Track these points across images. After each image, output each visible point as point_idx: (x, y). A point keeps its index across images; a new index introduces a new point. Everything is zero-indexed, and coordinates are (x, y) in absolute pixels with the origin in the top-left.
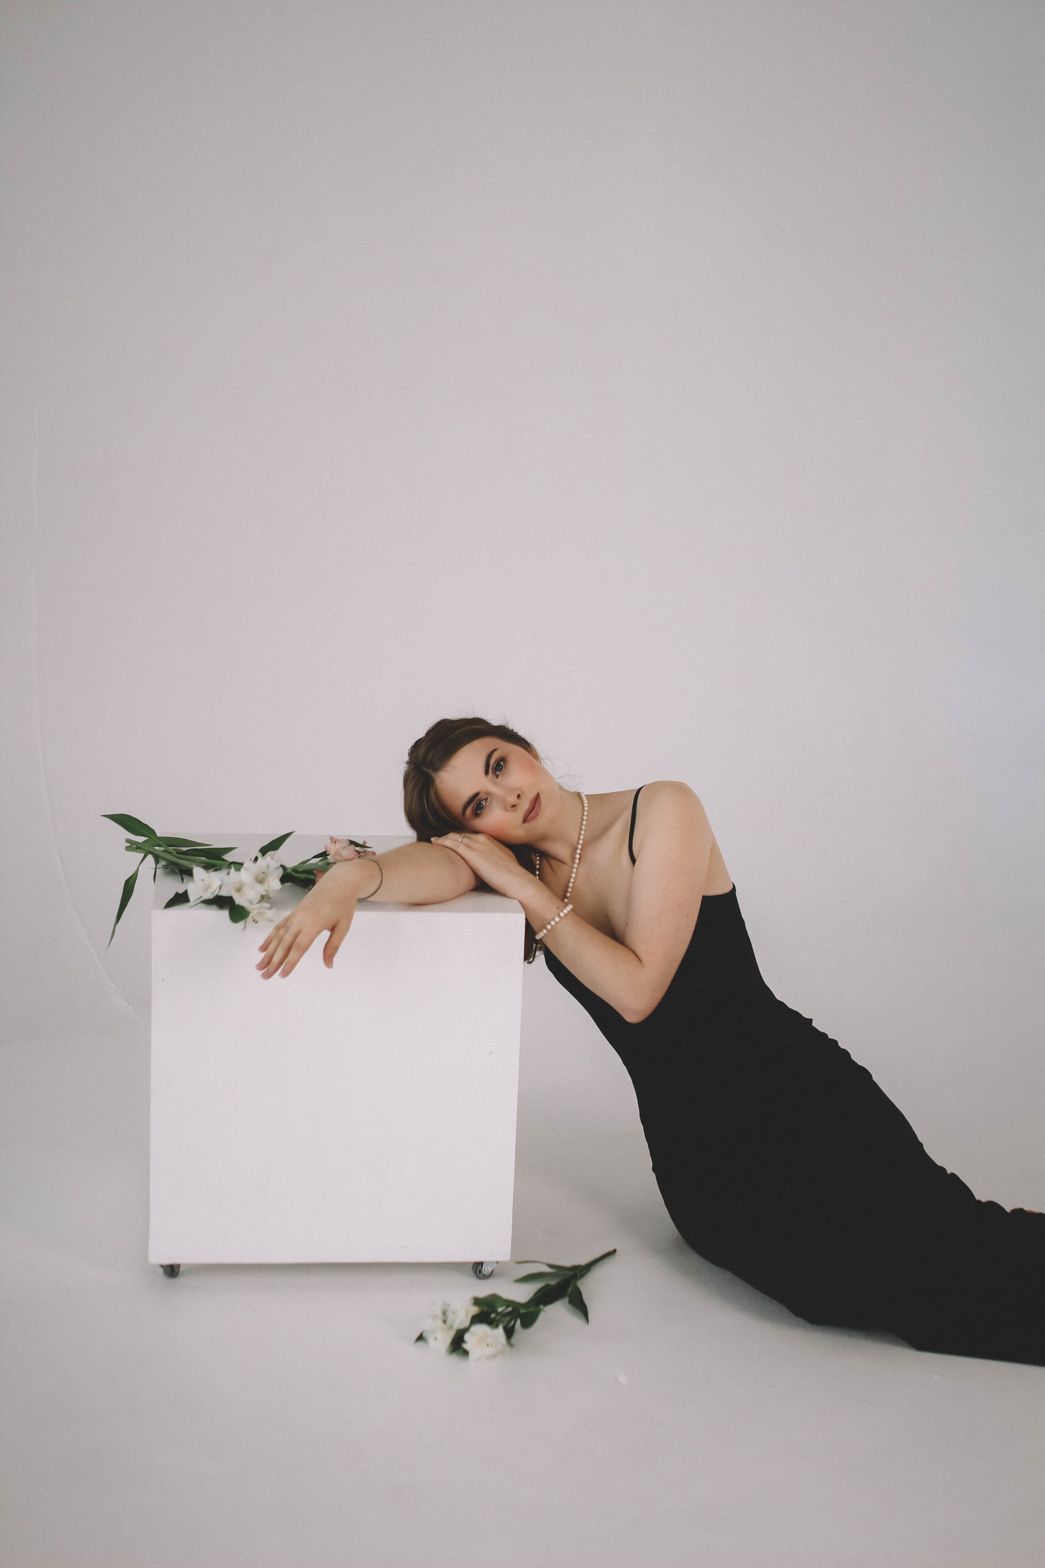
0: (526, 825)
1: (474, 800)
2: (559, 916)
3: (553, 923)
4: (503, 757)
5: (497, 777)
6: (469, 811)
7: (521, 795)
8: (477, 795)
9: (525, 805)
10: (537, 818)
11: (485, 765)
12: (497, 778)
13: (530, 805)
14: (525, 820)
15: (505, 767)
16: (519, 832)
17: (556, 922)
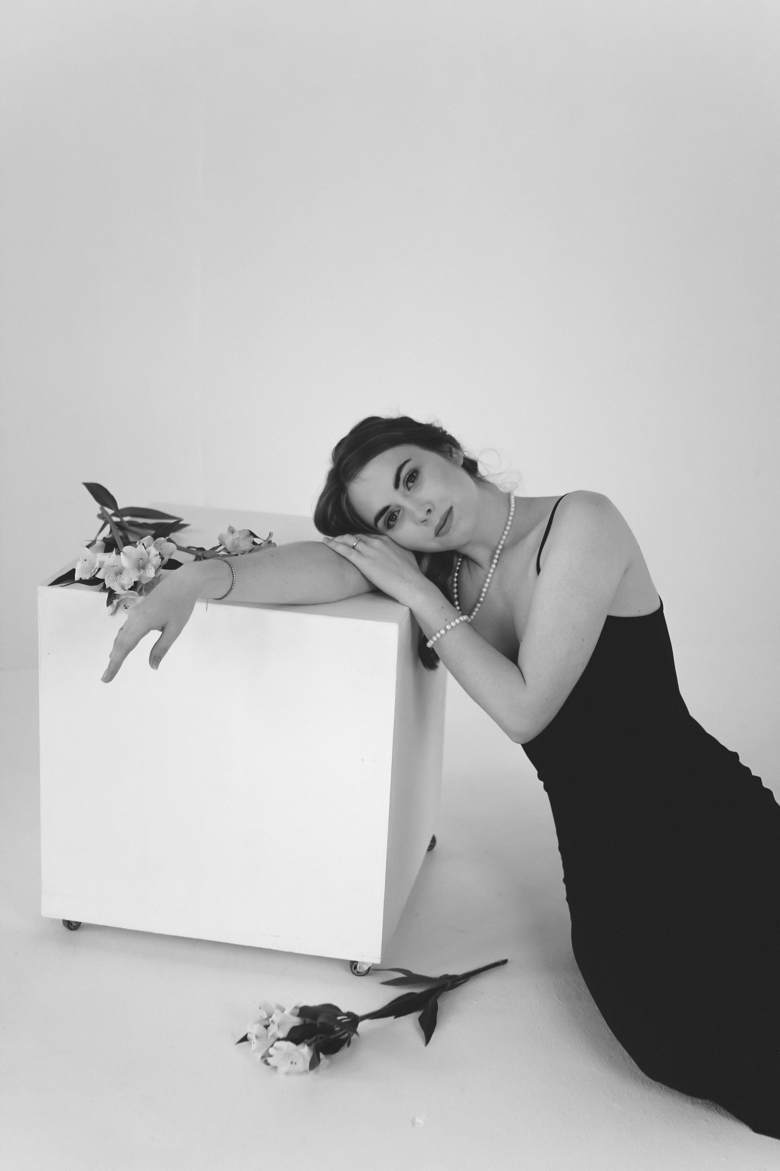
0: (438, 538)
1: (384, 513)
2: (446, 630)
3: (438, 635)
4: (415, 469)
5: (409, 489)
6: (381, 523)
7: (432, 509)
8: (386, 509)
9: (436, 519)
10: (450, 532)
11: (394, 479)
12: (409, 491)
13: (440, 520)
14: (437, 534)
15: (417, 477)
16: (433, 545)
17: (442, 635)
